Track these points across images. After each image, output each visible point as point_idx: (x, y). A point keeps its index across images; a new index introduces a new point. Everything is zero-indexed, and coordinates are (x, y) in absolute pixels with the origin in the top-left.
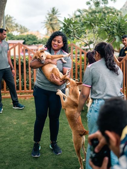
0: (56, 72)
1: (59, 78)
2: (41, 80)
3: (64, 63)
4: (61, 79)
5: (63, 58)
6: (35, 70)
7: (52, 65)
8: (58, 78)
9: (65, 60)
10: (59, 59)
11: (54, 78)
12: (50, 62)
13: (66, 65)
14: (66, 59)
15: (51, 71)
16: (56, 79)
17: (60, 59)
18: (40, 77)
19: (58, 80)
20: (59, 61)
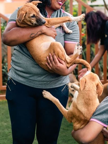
0: (59, 50)
1: (65, 61)
2: (23, 68)
3: (66, 33)
4: (68, 63)
5: (65, 25)
6: (9, 48)
7: (47, 36)
8: (63, 62)
9: (68, 27)
10: (58, 25)
11: (56, 63)
12: (43, 32)
13: (70, 36)
14: (70, 27)
15: (47, 49)
16: (59, 64)
17: (60, 27)
18: (21, 62)
19: (63, 66)
20: (58, 30)
